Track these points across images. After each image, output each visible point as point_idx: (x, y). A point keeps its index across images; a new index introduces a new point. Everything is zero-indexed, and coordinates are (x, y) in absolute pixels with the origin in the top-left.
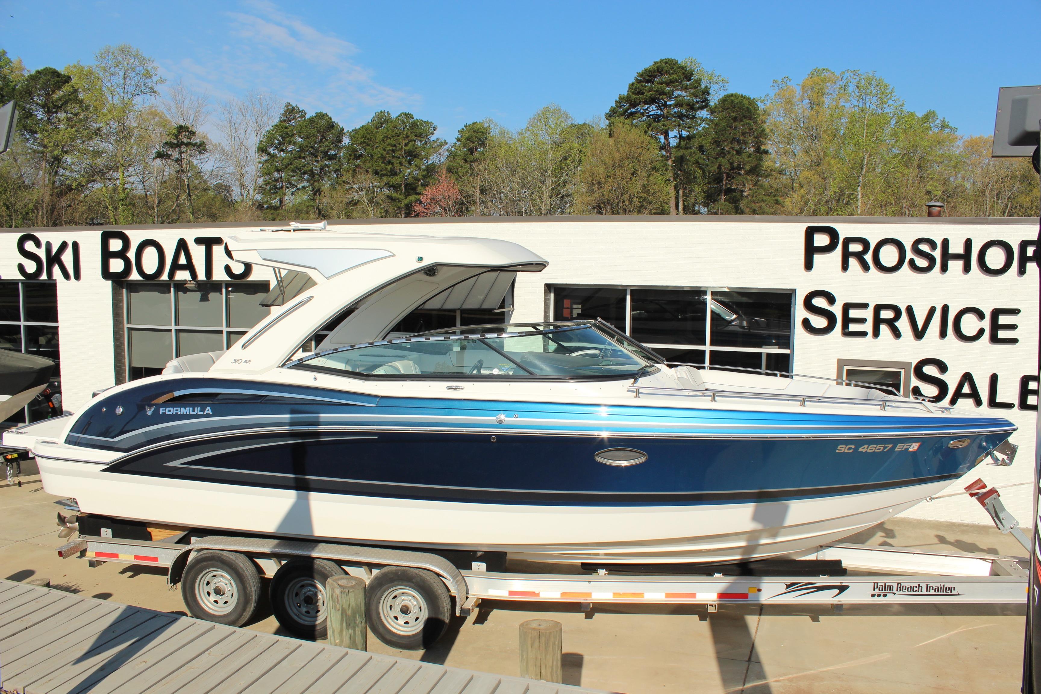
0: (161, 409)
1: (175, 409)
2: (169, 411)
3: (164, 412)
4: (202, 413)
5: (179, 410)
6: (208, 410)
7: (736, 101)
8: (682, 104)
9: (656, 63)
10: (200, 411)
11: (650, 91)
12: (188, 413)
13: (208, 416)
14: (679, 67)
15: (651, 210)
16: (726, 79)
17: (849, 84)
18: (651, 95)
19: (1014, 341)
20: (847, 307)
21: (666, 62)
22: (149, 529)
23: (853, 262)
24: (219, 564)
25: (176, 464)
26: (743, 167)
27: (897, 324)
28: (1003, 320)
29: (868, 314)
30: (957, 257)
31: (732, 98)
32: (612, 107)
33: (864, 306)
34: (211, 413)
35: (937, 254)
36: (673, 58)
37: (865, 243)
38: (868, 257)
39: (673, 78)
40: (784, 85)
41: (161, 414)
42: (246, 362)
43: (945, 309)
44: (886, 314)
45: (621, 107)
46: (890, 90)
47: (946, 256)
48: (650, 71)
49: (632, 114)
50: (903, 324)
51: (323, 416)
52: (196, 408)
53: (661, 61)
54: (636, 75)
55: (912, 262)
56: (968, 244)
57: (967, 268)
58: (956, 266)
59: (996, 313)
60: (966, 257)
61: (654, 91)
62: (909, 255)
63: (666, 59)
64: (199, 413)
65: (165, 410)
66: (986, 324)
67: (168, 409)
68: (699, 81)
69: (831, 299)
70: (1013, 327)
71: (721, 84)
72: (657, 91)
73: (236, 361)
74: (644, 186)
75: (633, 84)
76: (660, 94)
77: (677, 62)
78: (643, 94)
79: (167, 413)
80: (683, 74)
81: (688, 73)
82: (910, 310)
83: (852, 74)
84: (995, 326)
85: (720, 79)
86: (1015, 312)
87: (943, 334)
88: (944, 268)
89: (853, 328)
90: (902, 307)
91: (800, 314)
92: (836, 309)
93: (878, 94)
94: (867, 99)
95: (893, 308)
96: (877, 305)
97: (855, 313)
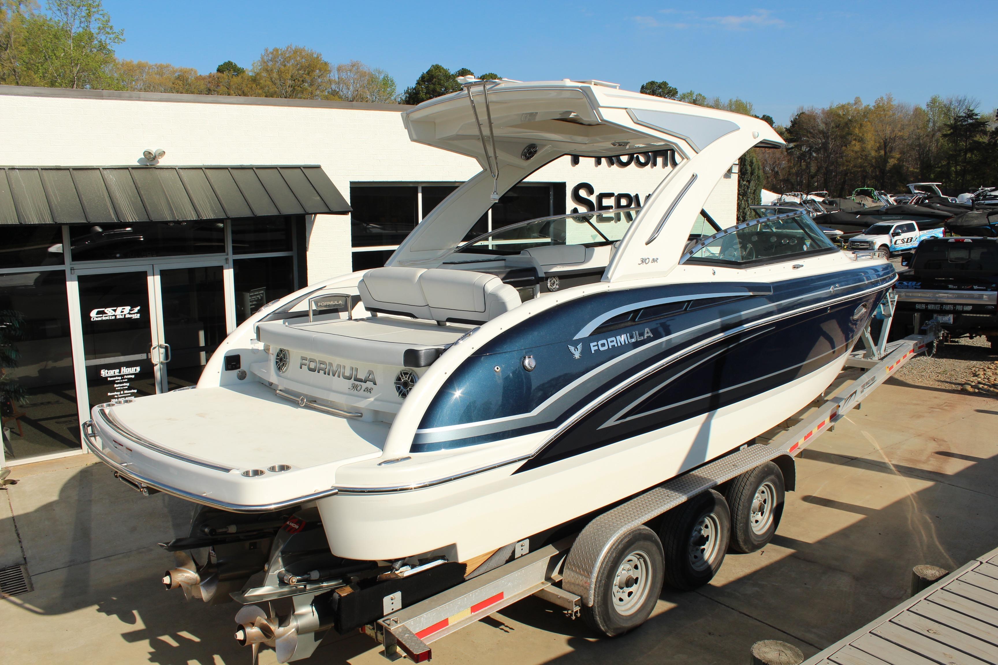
0: (592, 345)
1: (609, 340)
2: (603, 345)
3: (596, 348)
4: (642, 338)
5: (615, 341)
6: (648, 333)
10: (640, 335)
12: (627, 342)
13: (649, 340)
20: (602, 196)
25: (611, 422)
29: (612, 202)
33: (610, 195)
34: (651, 336)
41: (593, 352)
42: (654, 260)
44: (624, 202)
52: (634, 333)
55: (637, 158)
58: (660, 161)
64: (639, 339)
65: (598, 345)
67: (600, 343)
69: (590, 189)
73: (643, 261)
79: (602, 349)
82: (637, 196)
88: (654, 164)
89: (605, 214)
90: (633, 195)
91: (570, 204)
92: (593, 198)
93: (84, 6)
94: (71, 10)
95: (627, 196)
96: (619, 194)
97: (606, 202)
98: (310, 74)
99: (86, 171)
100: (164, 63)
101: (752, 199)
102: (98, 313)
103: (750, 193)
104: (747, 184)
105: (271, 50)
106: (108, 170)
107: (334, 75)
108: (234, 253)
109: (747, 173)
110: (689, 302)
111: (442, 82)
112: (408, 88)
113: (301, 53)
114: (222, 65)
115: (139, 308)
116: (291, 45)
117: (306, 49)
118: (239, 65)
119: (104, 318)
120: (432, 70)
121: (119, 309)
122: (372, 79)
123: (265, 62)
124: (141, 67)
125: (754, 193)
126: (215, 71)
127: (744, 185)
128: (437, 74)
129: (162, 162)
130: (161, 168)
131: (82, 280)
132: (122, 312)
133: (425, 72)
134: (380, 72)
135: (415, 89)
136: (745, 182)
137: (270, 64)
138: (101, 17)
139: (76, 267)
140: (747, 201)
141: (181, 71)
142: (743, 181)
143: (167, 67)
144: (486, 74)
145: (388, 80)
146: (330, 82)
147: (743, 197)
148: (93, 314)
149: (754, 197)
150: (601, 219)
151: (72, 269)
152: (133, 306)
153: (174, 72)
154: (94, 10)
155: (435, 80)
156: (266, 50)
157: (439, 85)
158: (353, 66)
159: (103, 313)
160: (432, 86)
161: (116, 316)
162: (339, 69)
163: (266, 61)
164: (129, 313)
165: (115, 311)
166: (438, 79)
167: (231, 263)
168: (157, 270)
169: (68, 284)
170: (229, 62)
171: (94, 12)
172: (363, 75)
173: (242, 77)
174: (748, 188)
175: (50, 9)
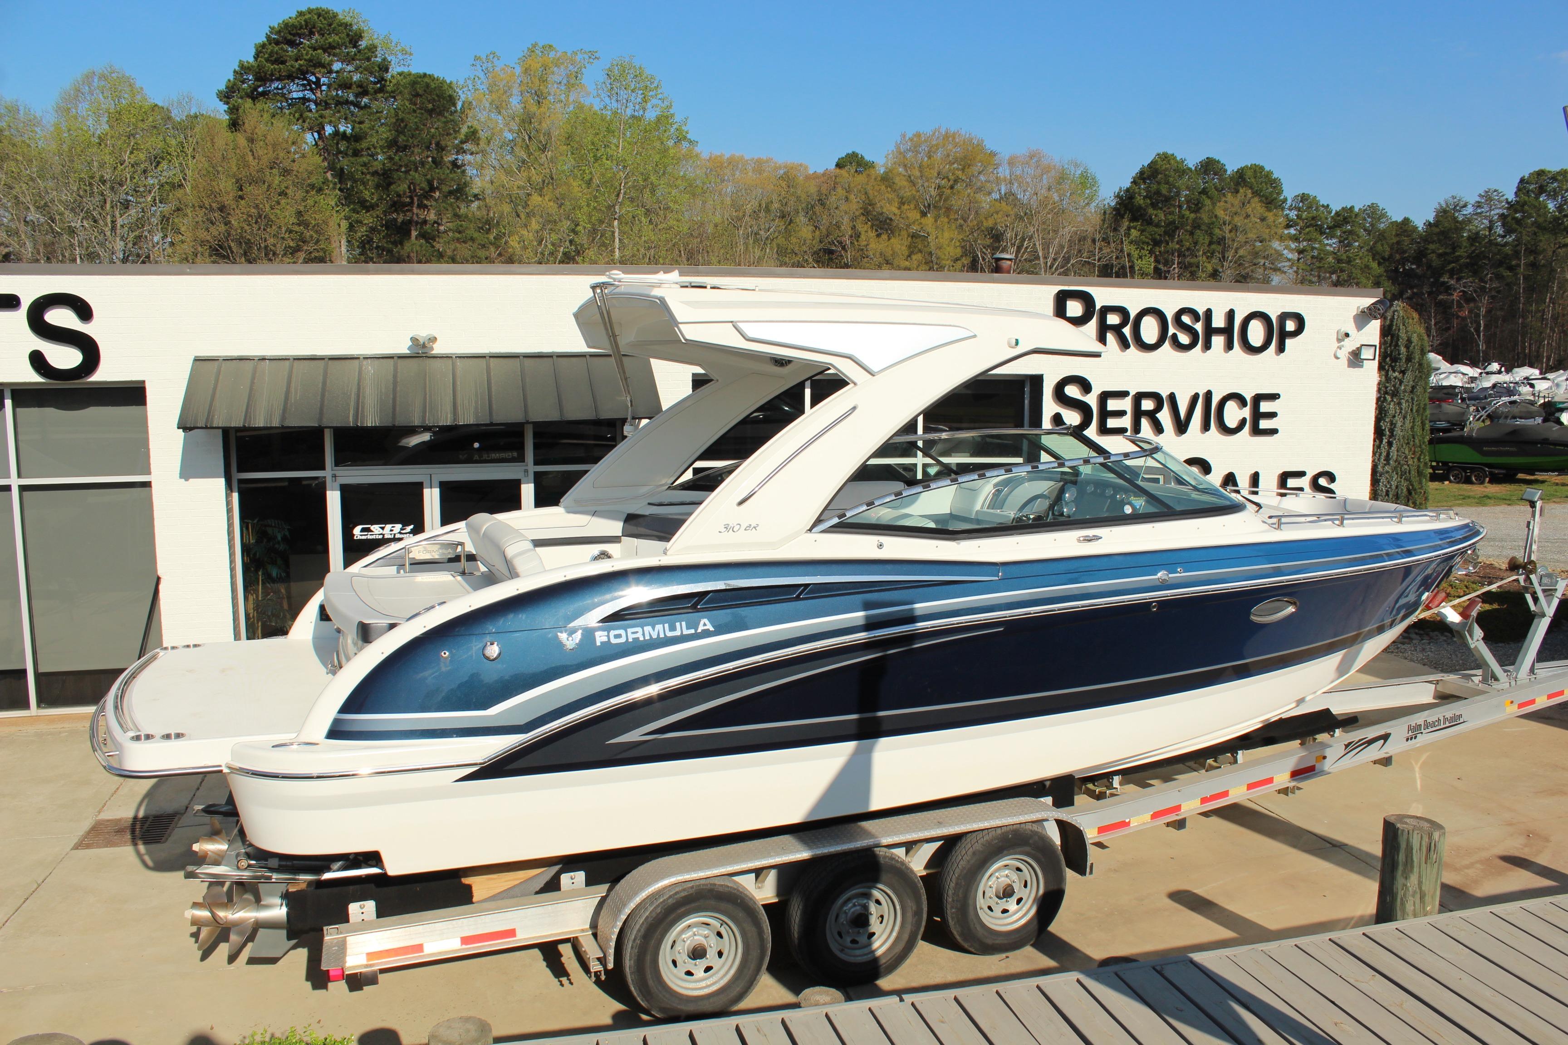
0: (598, 635)
1: (630, 630)
2: (618, 636)
3: (605, 639)
4: (693, 631)
5: (641, 633)
6: (705, 625)
7: (433, 86)
8: (351, 85)
9: (301, 14)
10: (688, 628)
11: (296, 60)
12: (662, 635)
13: (706, 634)
14: (341, 25)
15: (311, 253)
16: (408, 50)
17: (583, 70)
18: (301, 65)
19: (1274, 432)
20: (1105, 397)
21: (321, 14)
22: (466, 881)
23: (1110, 337)
24: (713, 902)
26: (437, 188)
27: (1158, 415)
28: (1265, 407)
29: (1126, 404)
30: (1219, 331)
31: (426, 80)
32: (229, 80)
33: (1123, 394)
34: (712, 629)
35: (1199, 327)
36: (330, 8)
37: (1123, 312)
38: (1127, 331)
39: (334, 41)
40: (490, 65)
41: (598, 644)
43: (1209, 395)
44: (1147, 405)
45: (243, 82)
46: (655, 84)
47: (1210, 331)
48: (293, 26)
49: (264, 94)
50: (1164, 416)
51: (920, 607)
52: (678, 624)
53: (310, 11)
54: (267, 30)
55: (1174, 336)
56: (1231, 315)
57: (1229, 346)
58: (1218, 341)
59: (1258, 398)
60: (1227, 331)
61: (305, 60)
62: (1172, 330)
63: (317, 9)
64: (686, 632)
65: (608, 636)
66: (1246, 412)
67: (613, 633)
68: (372, 48)
69: (1086, 386)
70: (1272, 415)
71: (400, 57)
72: (310, 60)
74: (299, 213)
75: (263, 46)
76: (315, 66)
77: (335, 16)
78: (283, 62)
79: (614, 641)
80: (348, 35)
81: (356, 34)
82: (1172, 397)
83: (586, 57)
84: (1257, 415)
85: (399, 48)
86: (1274, 397)
87: (1206, 427)
88: (1207, 346)
89: (1112, 423)
90: (1164, 394)
91: (1050, 407)
92: (1092, 400)
93: (640, 89)
94: (623, 94)
95: (1155, 396)
96: (1138, 393)
97: (1113, 405)
98: (966, 170)
99: (343, 362)
100: (764, 157)
101: (1407, 401)
102: (363, 530)
103: (1405, 391)
104: (1400, 376)
105: (909, 135)
106: (369, 361)
107: (1004, 172)
108: (536, 463)
109: (1400, 359)
110: (807, 585)
111: (1171, 179)
112: (1120, 189)
113: (954, 138)
114: (843, 158)
115: (412, 527)
116: (940, 128)
117: (963, 132)
118: (868, 158)
119: (369, 537)
120: (1157, 161)
121: (388, 527)
122: (1062, 178)
123: (901, 153)
124: (733, 163)
125: (1412, 392)
126: (834, 167)
127: (1395, 378)
128: (1164, 167)
129: (438, 349)
130: (435, 357)
131: (346, 491)
132: (391, 530)
133: (1146, 165)
134: (1077, 166)
135: (1128, 190)
136: (1397, 374)
137: (909, 155)
138: (660, 102)
139: (338, 473)
140: (1399, 404)
141: (785, 167)
142: (1394, 371)
143: (767, 161)
144: (1247, 166)
145: (1087, 178)
146: (998, 181)
147: (1392, 398)
148: (357, 531)
149: (1412, 399)
150: (1104, 430)
151: (334, 476)
152: (405, 525)
153: (777, 168)
154: (651, 93)
155: (1160, 176)
156: (904, 136)
157: (1167, 183)
158: (1031, 157)
159: (368, 530)
160: (1154, 187)
161: (383, 535)
162: (1011, 163)
163: (902, 150)
164: (400, 533)
165: (383, 528)
166: (1165, 175)
167: (531, 476)
168: (436, 482)
169: (329, 493)
170: (853, 153)
171: (652, 96)
172: (1047, 170)
173: (869, 175)
174: (1401, 382)
175: (598, 95)
